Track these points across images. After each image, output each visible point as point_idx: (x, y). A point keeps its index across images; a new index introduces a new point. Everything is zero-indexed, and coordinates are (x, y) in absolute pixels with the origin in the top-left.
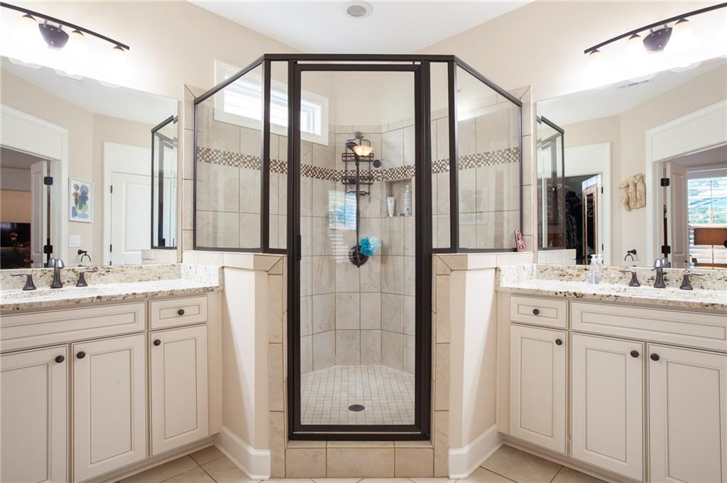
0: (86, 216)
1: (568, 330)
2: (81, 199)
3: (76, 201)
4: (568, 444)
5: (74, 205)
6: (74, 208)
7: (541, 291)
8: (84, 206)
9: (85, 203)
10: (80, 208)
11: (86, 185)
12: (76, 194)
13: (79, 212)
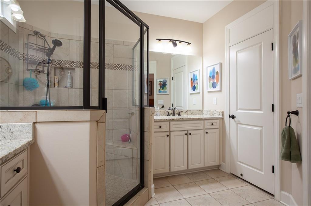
0: (166, 92)
1: (170, 131)
2: (163, 85)
3: (161, 87)
4: (170, 168)
5: (160, 88)
6: (159, 90)
7: (162, 119)
8: (164, 88)
9: (165, 87)
10: (163, 89)
11: (165, 79)
12: (160, 84)
13: (162, 91)
